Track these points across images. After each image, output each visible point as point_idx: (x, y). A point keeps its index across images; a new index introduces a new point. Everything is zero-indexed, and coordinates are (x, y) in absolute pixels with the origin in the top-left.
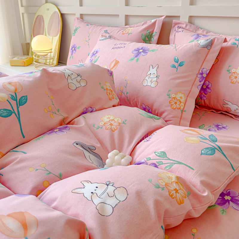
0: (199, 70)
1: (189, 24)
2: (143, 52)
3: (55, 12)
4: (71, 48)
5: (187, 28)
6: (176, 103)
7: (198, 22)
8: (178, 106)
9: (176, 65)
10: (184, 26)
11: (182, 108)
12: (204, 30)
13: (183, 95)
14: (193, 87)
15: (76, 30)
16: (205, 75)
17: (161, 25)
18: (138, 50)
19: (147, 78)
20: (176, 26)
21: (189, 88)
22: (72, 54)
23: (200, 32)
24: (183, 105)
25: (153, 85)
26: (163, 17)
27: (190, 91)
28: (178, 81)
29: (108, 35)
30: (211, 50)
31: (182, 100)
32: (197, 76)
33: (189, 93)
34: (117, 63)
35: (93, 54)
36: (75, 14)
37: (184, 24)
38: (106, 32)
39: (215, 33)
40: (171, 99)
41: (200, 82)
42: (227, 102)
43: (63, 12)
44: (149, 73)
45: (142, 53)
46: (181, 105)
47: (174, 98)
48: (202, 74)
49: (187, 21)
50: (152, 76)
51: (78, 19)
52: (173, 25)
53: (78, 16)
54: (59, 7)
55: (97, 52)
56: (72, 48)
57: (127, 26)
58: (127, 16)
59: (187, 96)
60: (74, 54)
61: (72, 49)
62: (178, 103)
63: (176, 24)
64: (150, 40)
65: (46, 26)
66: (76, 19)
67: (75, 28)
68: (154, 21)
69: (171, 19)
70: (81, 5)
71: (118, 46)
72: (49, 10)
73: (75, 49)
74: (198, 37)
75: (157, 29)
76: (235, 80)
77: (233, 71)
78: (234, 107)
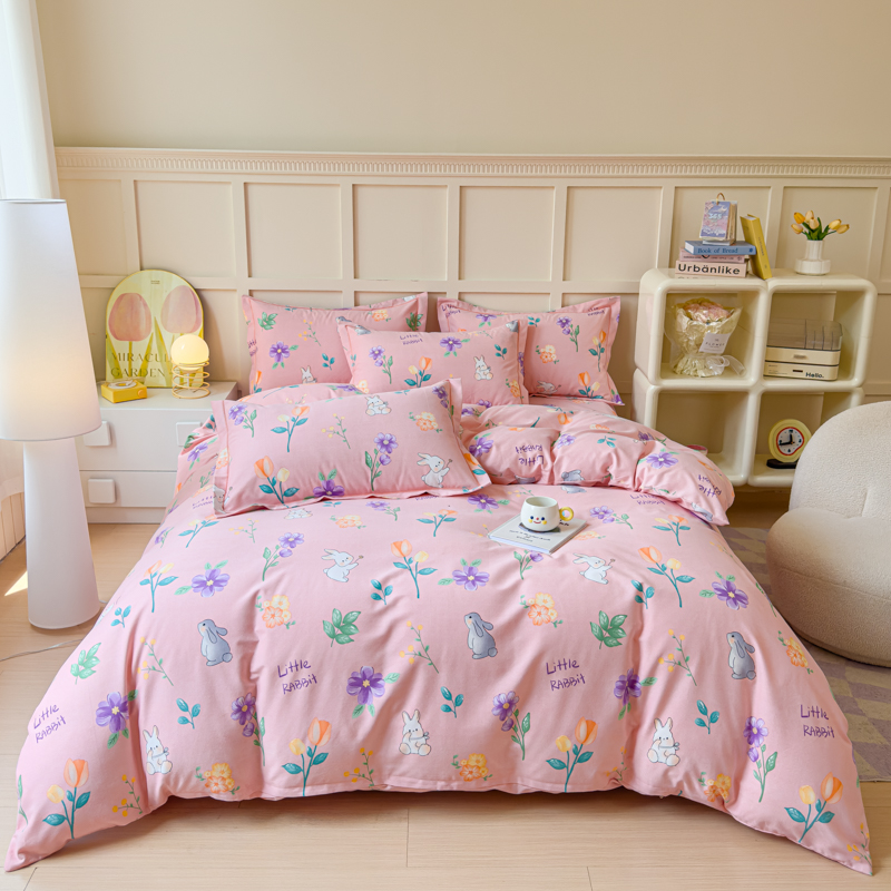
0: (518, 355)
1: (461, 302)
5: (460, 306)
7: (469, 299)
9: (501, 353)
10: (456, 304)
12: (480, 308)
14: (519, 373)
17: (426, 304)
18: (446, 342)
19: (478, 371)
20: (443, 304)
21: (517, 375)
22: (278, 360)
23: (476, 310)
25: (489, 377)
26: (425, 295)
30: (521, 333)
31: (518, 387)
32: (518, 361)
34: (429, 361)
36: (235, 290)
37: (454, 302)
38: (343, 319)
39: (495, 311)
44: (477, 365)
45: (455, 345)
48: (520, 358)
49: (457, 297)
50: (482, 368)
52: (439, 304)
53: (245, 292)
55: (380, 351)
56: (275, 348)
58: (356, 293)
60: (284, 359)
63: (442, 302)
64: (416, 325)
65: (156, 313)
66: (247, 299)
67: (264, 317)
68: (410, 299)
69: (435, 296)
70: (250, 276)
71: (409, 339)
72: (158, 282)
73: (284, 351)
74: (486, 319)
75: (422, 311)
76: (545, 360)
77: (542, 351)
78: (548, 387)
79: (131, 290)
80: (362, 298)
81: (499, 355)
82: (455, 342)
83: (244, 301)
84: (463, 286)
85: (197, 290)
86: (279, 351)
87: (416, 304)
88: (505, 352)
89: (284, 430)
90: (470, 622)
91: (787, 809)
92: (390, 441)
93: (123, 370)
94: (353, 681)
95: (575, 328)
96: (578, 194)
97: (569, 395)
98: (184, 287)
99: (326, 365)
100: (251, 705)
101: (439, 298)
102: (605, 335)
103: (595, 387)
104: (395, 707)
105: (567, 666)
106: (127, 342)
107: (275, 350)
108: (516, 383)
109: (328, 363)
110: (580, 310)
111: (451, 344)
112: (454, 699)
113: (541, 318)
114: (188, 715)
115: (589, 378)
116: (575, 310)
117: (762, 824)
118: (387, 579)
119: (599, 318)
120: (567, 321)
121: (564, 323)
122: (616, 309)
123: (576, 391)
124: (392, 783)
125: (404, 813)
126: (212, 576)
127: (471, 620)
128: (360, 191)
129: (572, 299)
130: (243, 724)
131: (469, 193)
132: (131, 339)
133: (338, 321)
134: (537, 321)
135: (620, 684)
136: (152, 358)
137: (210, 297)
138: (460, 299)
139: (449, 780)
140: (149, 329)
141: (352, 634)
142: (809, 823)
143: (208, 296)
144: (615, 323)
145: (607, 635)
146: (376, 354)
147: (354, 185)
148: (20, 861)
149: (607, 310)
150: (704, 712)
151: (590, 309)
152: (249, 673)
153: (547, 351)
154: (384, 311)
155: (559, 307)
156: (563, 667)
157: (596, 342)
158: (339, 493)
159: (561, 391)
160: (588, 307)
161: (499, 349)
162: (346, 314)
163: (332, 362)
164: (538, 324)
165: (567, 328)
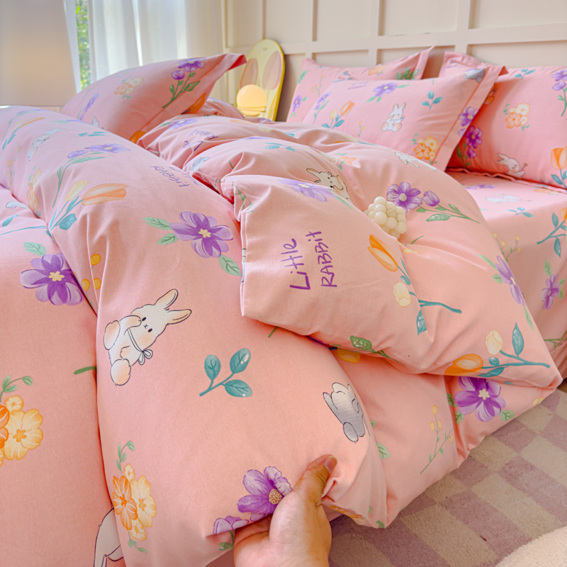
0: (463, 110)
2: (388, 89)
3: (276, 53)
4: (293, 101)
6: (423, 151)
8: (426, 155)
9: (430, 102)
10: (459, 59)
11: (432, 158)
13: (434, 142)
14: (452, 132)
15: (303, 75)
16: (471, 117)
19: (388, 121)
21: (445, 133)
22: (294, 110)
24: (434, 154)
25: (395, 129)
27: (447, 137)
28: (431, 122)
29: (347, 77)
31: (432, 148)
32: (459, 118)
33: (445, 140)
34: (351, 105)
35: (322, 99)
37: (459, 56)
40: (416, 145)
41: (463, 125)
42: (502, 156)
43: (287, 52)
44: (392, 114)
45: (387, 91)
46: (430, 154)
47: (421, 144)
48: (466, 115)
50: (395, 118)
51: (308, 60)
52: (445, 59)
53: (309, 56)
54: (283, 45)
55: (327, 96)
56: (295, 100)
58: (380, 51)
59: (442, 144)
60: (296, 109)
61: (294, 103)
62: (427, 151)
63: (449, 57)
65: (261, 74)
67: (302, 73)
69: (443, 51)
70: (314, 40)
71: (356, 86)
72: (266, 49)
75: (420, 66)
76: (512, 123)
77: (511, 110)
78: (511, 164)
79: (253, 57)
81: (427, 104)
82: (391, 87)
85: (285, 56)
86: (297, 102)
88: (436, 102)
108: (431, 142)
111: (385, 89)
113: (539, 68)
121: (561, 77)
138: (468, 52)
143: (291, 60)
153: (518, 111)
161: (432, 98)
164: (527, 76)
165: (561, 82)
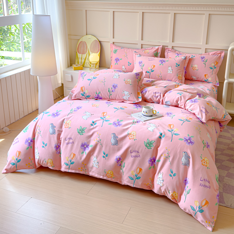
1: (172, 49)
5: (172, 50)
7: (175, 48)
8: (180, 79)
9: (177, 65)
10: (170, 50)
12: (178, 51)
14: (183, 72)
16: (185, 68)
17: (161, 49)
18: (161, 61)
19: (168, 70)
20: (167, 50)
23: (177, 52)
24: (182, 78)
25: (171, 73)
26: (161, 46)
28: (179, 71)
29: (138, 54)
30: (186, 60)
32: (183, 69)
34: (154, 66)
36: (109, 42)
38: (135, 52)
39: (183, 53)
40: (178, 77)
42: (192, 76)
44: (169, 69)
49: (171, 48)
50: (170, 70)
55: (141, 62)
57: (142, 49)
63: (167, 49)
64: (157, 55)
65: (89, 47)
66: (112, 44)
67: (115, 50)
68: (157, 47)
69: (164, 47)
70: (113, 38)
71: (151, 59)
72: (90, 39)
73: (118, 60)
74: (178, 55)
75: (159, 51)
76: (194, 69)
77: (193, 66)
78: (194, 78)
79: (83, 41)
80: (144, 46)
81: (177, 66)
82: (164, 61)
83: (111, 45)
84: (174, 44)
85: (99, 41)
86: (117, 60)
87: (158, 49)
88: (179, 65)
89: (90, 80)
90: (112, 136)
91: (191, 206)
92: (116, 86)
93: (79, 62)
94: (82, 145)
95: (206, 60)
96: (213, 17)
97: (201, 81)
98: (96, 40)
99: (129, 65)
100: (59, 146)
101: (166, 48)
102: (217, 63)
103: (210, 79)
104: (92, 154)
105: (136, 152)
106: (81, 54)
107: (116, 60)
108: (180, 75)
109: (129, 64)
110: (210, 54)
111: (162, 62)
112: (106, 155)
113: (195, 56)
114: (44, 146)
115: (208, 76)
116: (209, 54)
117: (185, 209)
118: (96, 121)
119: (215, 57)
120: (204, 57)
121: (202, 58)
122: (223, 55)
123: (203, 80)
124: (91, 174)
125: (94, 183)
126: (56, 113)
127: (113, 135)
128: (145, 14)
129: (209, 50)
130: (57, 150)
131: (177, 16)
132: (82, 54)
133: (134, 52)
134: (194, 57)
135: (150, 160)
136: (87, 59)
137: (103, 44)
138: (172, 48)
139: (103, 176)
140: (86, 52)
141: (83, 133)
142: (196, 212)
143: (103, 43)
144: (222, 59)
145: (148, 145)
146: (140, 63)
147: (143, 12)
148: (5, 171)
149: (220, 54)
150: (172, 173)
151: (214, 54)
152: (60, 138)
153: (195, 66)
154: (148, 50)
155: (204, 53)
156: (135, 152)
157: (213, 65)
158: (101, 98)
159: (198, 79)
160: (213, 53)
161: (177, 64)
162: (137, 51)
163: (130, 64)
164: (194, 58)
165: (203, 60)
